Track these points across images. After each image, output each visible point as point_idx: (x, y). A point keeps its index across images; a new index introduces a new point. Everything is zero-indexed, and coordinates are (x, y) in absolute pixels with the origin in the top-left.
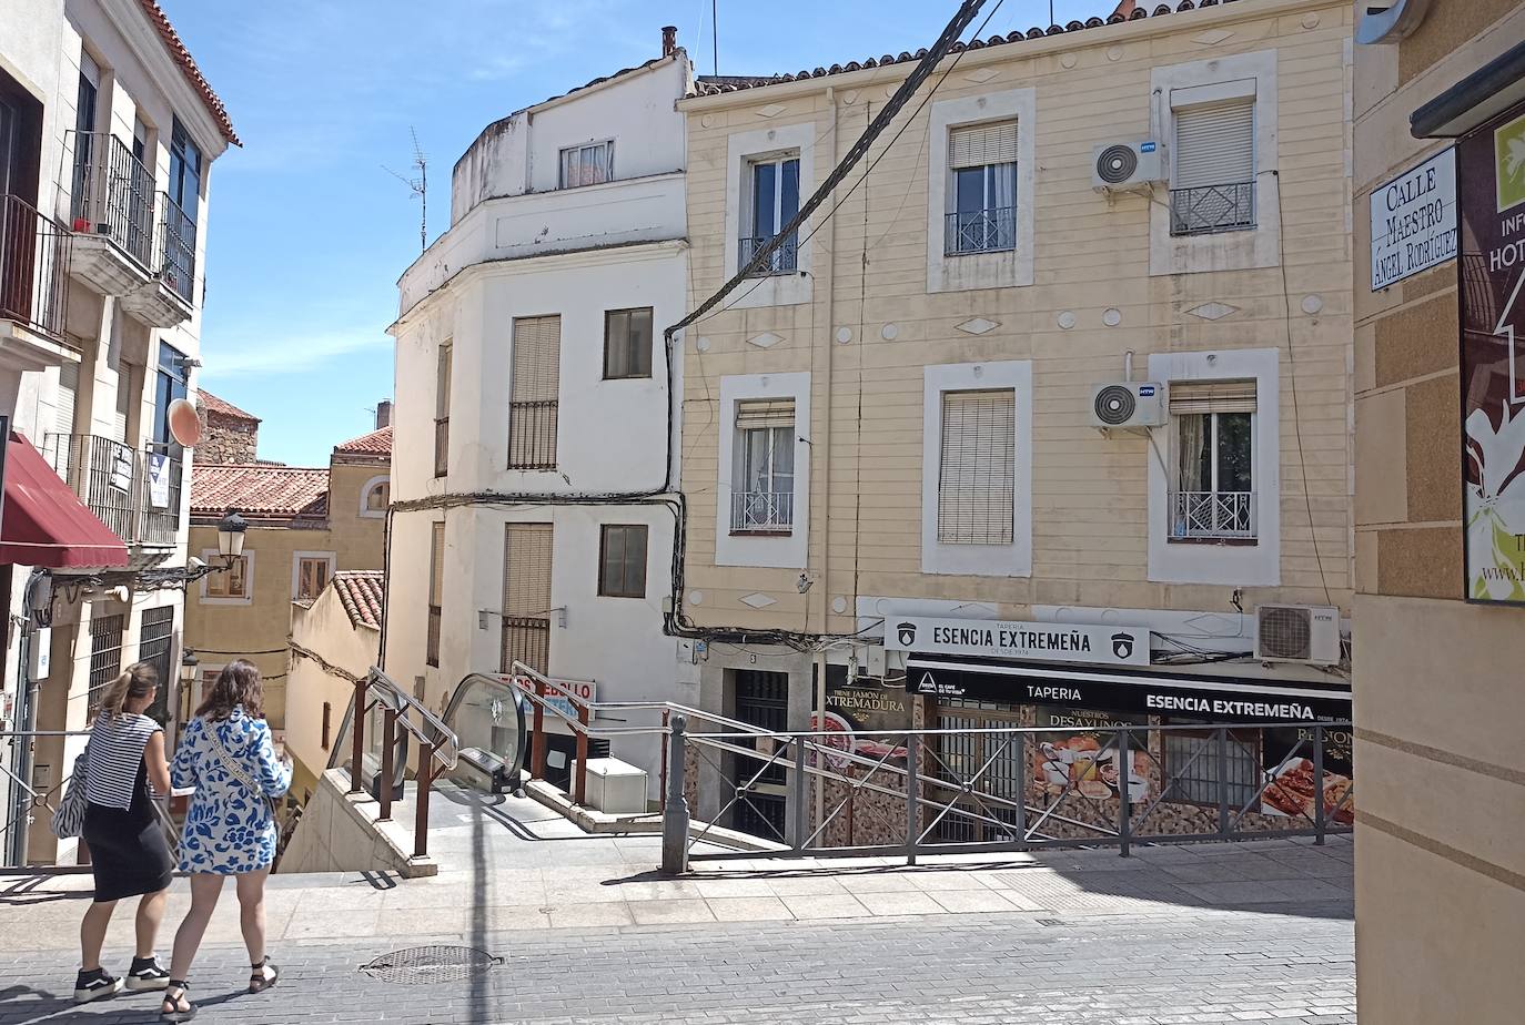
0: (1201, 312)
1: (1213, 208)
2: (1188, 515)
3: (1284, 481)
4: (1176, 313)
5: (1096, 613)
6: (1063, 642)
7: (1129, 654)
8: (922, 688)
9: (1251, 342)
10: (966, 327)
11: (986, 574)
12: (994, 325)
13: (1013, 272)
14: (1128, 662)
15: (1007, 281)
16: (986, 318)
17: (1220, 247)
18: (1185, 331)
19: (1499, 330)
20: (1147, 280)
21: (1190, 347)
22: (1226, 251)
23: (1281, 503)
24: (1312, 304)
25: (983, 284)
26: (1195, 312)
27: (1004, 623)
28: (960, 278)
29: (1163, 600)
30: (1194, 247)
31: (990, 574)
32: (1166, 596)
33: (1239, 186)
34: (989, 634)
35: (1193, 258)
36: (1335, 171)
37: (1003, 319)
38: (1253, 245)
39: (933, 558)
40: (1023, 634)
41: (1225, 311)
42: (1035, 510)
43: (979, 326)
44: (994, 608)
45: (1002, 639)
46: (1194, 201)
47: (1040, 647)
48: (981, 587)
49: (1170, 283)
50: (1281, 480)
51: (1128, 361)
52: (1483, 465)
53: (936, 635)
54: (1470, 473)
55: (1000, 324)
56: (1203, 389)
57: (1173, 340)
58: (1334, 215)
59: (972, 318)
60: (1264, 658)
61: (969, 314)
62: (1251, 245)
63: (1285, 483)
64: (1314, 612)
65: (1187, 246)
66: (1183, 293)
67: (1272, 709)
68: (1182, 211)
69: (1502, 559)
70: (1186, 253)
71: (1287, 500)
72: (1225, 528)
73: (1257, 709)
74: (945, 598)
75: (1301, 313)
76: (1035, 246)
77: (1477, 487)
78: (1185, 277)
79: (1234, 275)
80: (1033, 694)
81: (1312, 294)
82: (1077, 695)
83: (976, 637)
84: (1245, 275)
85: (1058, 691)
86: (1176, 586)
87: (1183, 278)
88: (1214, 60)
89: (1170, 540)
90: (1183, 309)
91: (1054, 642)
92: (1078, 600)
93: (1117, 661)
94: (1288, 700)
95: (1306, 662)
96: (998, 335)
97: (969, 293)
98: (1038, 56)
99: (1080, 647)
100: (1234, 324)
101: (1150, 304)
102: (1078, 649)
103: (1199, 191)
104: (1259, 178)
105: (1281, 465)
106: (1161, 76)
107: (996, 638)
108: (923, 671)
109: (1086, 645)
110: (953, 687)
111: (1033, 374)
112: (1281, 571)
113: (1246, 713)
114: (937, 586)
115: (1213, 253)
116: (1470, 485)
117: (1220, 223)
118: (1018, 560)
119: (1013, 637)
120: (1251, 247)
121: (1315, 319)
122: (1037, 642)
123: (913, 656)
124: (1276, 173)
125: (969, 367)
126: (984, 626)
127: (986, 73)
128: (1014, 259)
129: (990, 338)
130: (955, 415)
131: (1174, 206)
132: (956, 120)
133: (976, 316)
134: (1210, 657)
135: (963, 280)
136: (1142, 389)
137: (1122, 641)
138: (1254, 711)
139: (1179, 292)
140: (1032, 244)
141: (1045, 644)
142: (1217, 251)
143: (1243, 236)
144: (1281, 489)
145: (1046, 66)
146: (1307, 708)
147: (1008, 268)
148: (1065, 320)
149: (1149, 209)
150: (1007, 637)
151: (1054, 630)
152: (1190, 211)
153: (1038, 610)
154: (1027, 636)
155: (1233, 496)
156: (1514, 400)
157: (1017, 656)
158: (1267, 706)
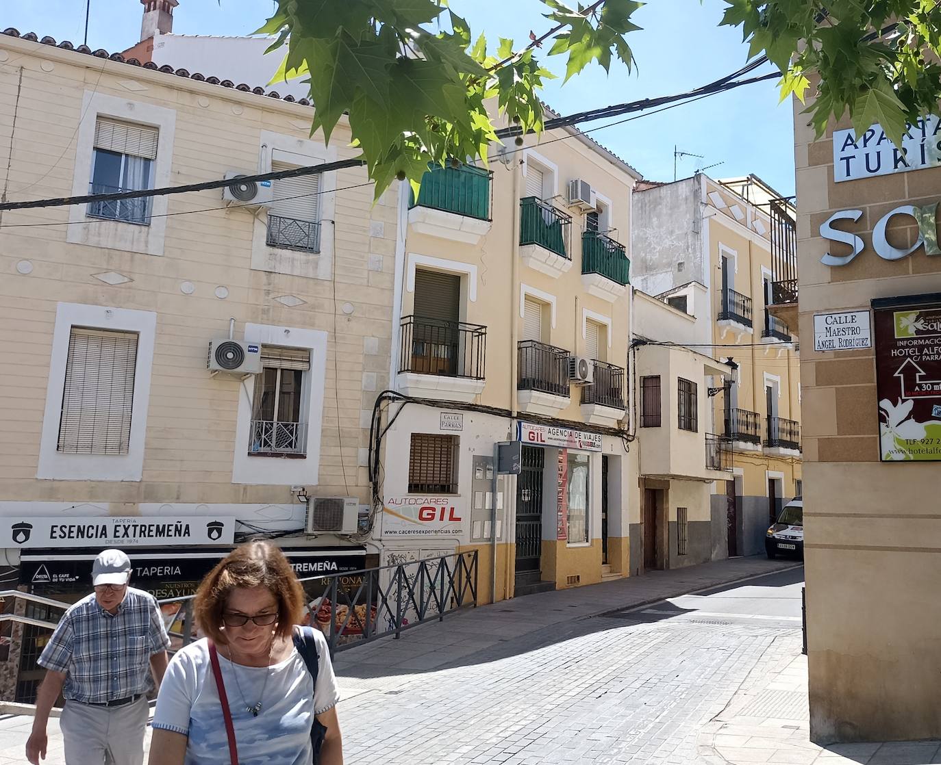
0: (282, 300)
1: (293, 234)
2: (263, 436)
3: (325, 417)
4: (267, 298)
5: (191, 507)
6: (169, 530)
7: (219, 536)
8: (36, 579)
9: (312, 325)
10: (101, 277)
11: (99, 479)
12: (126, 280)
13: (147, 243)
14: (217, 542)
15: (142, 249)
16: (121, 273)
17: (298, 260)
18: (271, 310)
19: (896, 375)
20: (248, 271)
21: (273, 322)
22: (301, 263)
23: (322, 431)
24: (347, 308)
25: (119, 246)
26: (278, 299)
27: (119, 518)
28: (99, 237)
29: (241, 496)
30: (281, 256)
31: (104, 479)
32: (244, 494)
33: (311, 224)
34: (104, 528)
35: (280, 263)
36: (365, 231)
37: (135, 277)
38: (317, 264)
39: (50, 465)
40: (135, 526)
41: (298, 302)
42: (148, 428)
43: (113, 278)
44: (105, 506)
45: (116, 531)
46: (283, 226)
47: (149, 536)
48: (94, 491)
49: (263, 276)
50: (323, 417)
51: (232, 325)
52: (888, 417)
53: (53, 532)
54: (882, 419)
55: (132, 280)
56: (277, 352)
57: (264, 315)
58: (363, 257)
59: (107, 271)
60: (315, 532)
61: (105, 267)
62: (316, 264)
63: (326, 418)
64: (346, 501)
65: (276, 255)
66: (272, 285)
67: (313, 566)
68: (275, 231)
69: (898, 447)
70: (275, 259)
71: (327, 429)
72: (286, 446)
73: (304, 567)
74: (58, 500)
75: (342, 313)
76: (166, 227)
77: (885, 424)
78: (274, 275)
79: (305, 280)
80: (141, 574)
81: (348, 302)
82: (178, 571)
83: (92, 531)
84: (311, 282)
85: (163, 570)
86: (251, 486)
87: (273, 275)
88: (301, 139)
89: (249, 454)
90: (272, 296)
91: (161, 531)
92: (178, 498)
93: (210, 542)
94: (322, 559)
95: (339, 533)
96: (129, 288)
97: (107, 251)
98: (180, 89)
99: (182, 534)
100: (302, 312)
101: (249, 288)
102: (180, 535)
103: (287, 220)
104: (322, 222)
105: (324, 407)
106: (266, 136)
107: (110, 532)
108: (36, 564)
109: (187, 532)
110: (68, 575)
111: (157, 323)
112: (319, 475)
113: (297, 570)
114: (51, 491)
115: (293, 263)
116: (881, 423)
117: (297, 245)
118: (131, 467)
119: (126, 529)
120: (316, 266)
121: (349, 317)
122: (147, 532)
123: (25, 552)
124: (333, 222)
125: (101, 310)
126: (100, 522)
127: (135, 85)
128: (148, 233)
129: (123, 290)
130: (80, 347)
131: (269, 226)
132: (106, 111)
133: (112, 270)
134: (274, 534)
135: (101, 239)
136: (250, 346)
137: (215, 527)
138: (302, 569)
139: (269, 284)
140: (165, 226)
141: (153, 533)
142: (295, 262)
143: (312, 257)
144: (323, 422)
145: (186, 99)
146: (334, 563)
147: (143, 240)
148: (185, 287)
149: (253, 223)
150: (121, 531)
151: (161, 522)
152: (279, 232)
153: (145, 507)
154: (138, 529)
155: (293, 425)
156: (903, 398)
157: (129, 545)
158: (310, 564)
